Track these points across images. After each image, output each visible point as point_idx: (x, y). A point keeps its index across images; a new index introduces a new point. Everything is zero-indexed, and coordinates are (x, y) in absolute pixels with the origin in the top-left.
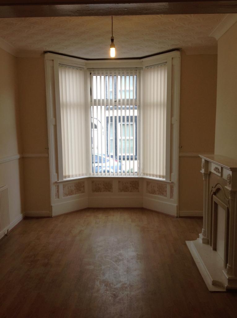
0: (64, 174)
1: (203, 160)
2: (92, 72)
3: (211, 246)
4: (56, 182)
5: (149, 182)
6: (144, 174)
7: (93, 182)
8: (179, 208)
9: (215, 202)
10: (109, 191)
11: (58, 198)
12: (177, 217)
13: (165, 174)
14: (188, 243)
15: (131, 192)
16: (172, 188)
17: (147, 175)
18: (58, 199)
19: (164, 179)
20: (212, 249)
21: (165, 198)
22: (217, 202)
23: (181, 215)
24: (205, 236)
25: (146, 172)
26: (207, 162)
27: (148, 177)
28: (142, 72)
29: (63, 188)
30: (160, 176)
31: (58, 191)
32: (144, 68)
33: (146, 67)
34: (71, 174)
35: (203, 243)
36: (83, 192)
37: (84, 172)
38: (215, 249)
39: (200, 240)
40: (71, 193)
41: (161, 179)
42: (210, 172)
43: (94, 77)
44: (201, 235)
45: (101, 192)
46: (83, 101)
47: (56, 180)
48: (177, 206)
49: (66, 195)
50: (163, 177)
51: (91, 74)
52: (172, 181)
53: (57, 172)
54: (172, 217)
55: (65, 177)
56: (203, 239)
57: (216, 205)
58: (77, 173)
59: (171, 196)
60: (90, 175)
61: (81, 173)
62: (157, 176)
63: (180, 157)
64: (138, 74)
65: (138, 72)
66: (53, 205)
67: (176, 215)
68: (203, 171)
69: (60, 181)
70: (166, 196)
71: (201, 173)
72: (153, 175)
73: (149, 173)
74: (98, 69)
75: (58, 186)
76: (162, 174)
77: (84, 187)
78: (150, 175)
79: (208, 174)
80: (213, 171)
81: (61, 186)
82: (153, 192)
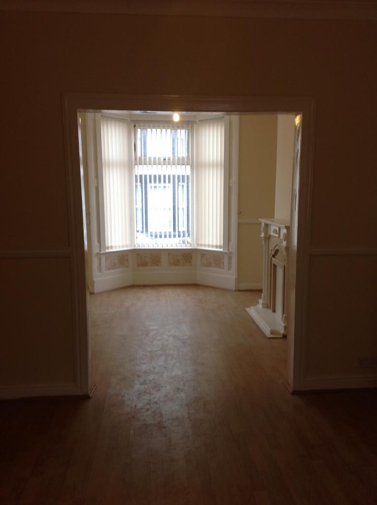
0: (106, 245)
1: (263, 224)
2: (137, 125)
3: (270, 308)
4: (98, 254)
5: (203, 253)
6: (198, 245)
7: (138, 255)
8: (238, 281)
9: (274, 265)
10: (157, 265)
11: (100, 271)
12: (236, 291)
13: (222, 244)
14: (247, 309)
15: (182, 266)
16: (230, 258)
17: (201, 245)
18: (100, 273)
19: (222, 250)
20: (271, 311)
21: (222, 270)
22: (275, 264)
23: (240, 289)
24: (265, 300)
25: (200, 243)
26: (267, 225)
27: (203, 248)
28: (195, 126)
29: (106, 260)
30: (216, 247)
31: (100, 264)
32: (197, 121)
33: (200, 121)
34: (113, 245)
35: (263, 307)
36: (127, 267)
37: (128, 243)
38: (274, 311)
39: (260, 306)
40: (113, 267)
41: (218, 250)
42: (270, 236)
43: (139, 130)
44: (261, 301)
45: (147, 266)
46: (126, 158)
47: (98, 251)
48: (236, 279)
49: (109, 269)
50: (220, 247)
51: (135, 126)
52: (230, 251)
53: (99, 241)
54: (230, 291)
55: (108, 248)
56: (263, 304)
57: (275, 266)
58: (121, 244)
59: (229, 268)
60: (135, 246)
61: (124, 244)
62: (213, 246)
63: (239, 224)
64: (190, 128)
65: (190, 125)
66: (95, 279)
67: (234, 288)
68: (263, 235)
69: (102, 252)
70: (223, 268)
71: (261, 237)
72: (209, 246)
73: (203, 243)
74: (144, 121)
75: (100, 258)
76: (218, 244)
77: (127, 260)
78: (205, 246)
79: (268, 238)
80: (272, 234)
81: (103, 258)
82: (209, 265)
